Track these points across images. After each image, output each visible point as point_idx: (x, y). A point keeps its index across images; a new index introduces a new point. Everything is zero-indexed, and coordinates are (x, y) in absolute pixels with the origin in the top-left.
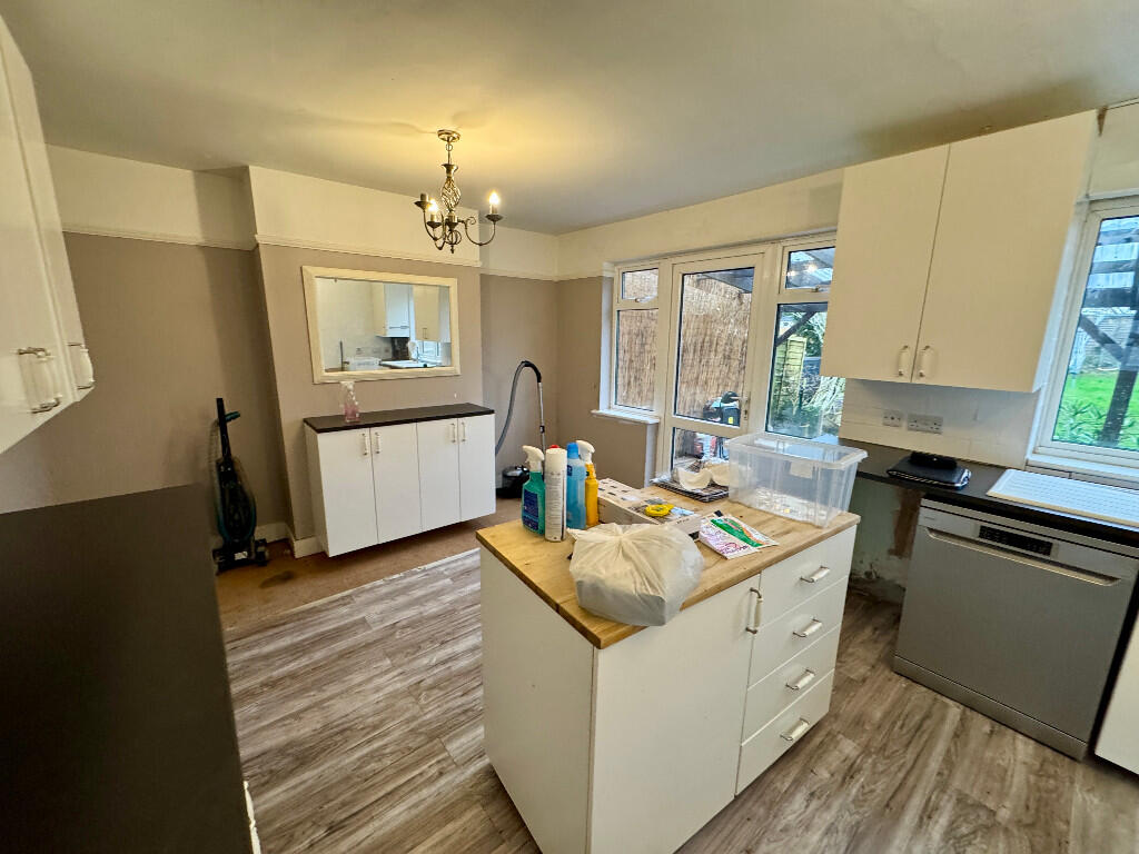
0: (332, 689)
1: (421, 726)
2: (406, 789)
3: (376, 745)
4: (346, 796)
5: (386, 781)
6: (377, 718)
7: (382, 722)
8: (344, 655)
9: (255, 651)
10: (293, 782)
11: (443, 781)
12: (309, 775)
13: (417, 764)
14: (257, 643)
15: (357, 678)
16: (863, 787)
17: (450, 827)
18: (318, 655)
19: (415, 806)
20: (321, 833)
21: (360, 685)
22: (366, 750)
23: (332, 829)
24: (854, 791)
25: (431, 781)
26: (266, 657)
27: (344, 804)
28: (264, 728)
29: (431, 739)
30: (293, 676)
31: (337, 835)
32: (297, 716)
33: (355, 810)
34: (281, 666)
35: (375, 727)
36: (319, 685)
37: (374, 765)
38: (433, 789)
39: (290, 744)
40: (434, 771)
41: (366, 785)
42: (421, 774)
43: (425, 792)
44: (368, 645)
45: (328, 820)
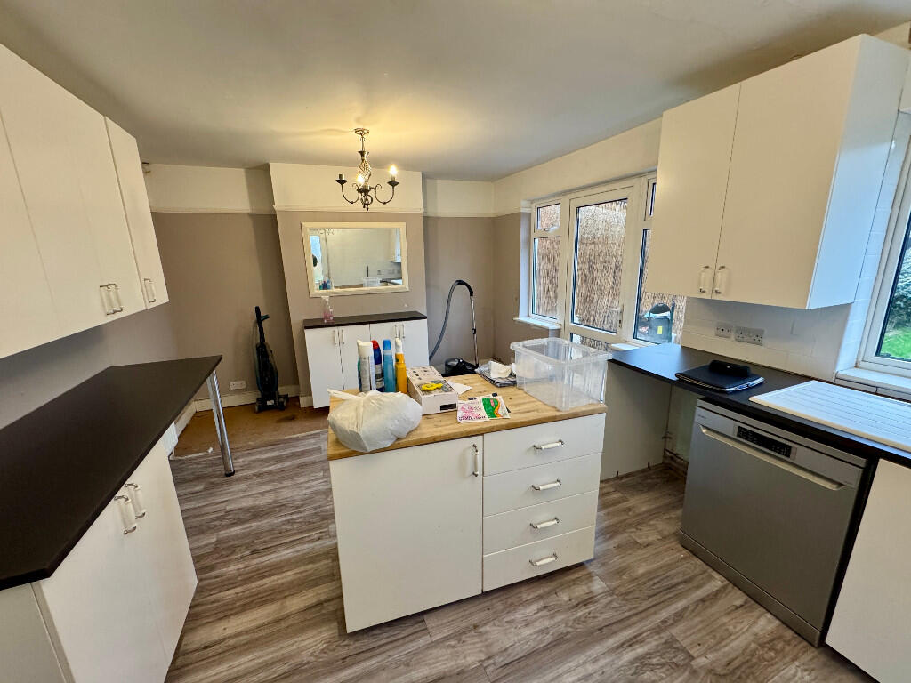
0: (285, 483)
1: (322, 512)
2: (298, 542)
3: (294, 516)
4: (267, 539)
5: (290, 536)
6: (302, 503)
7: (302, 506)
8: (301, 466)
9: (258, 457)
10: (248, 525)
11: (318, 543)
12: (254, 524)
13: (309, 531)
14: (260, 453)
15: (301, 479)
16: (589, 613)
17: (310, 566)
18: (287, 464)
19: (298, 551)
20: (248, 553)
21: (302, 483)
22: (289, 518)
23: (253, 553)
24: (579, 614)
25: (313, 541)
26: (262, 460)
27: (265, 542)
28: (245, 497)
29: (323, 519)
30: (270, 473)
31: (255, 555)
32: (263, 494)
33: (269, 546)
34: (267, 466)
35: (297, 507)
36: (280, 480)
37: (288, 527)
38: (312, 545)
39: (253, 508)
40: (316, 536)
41: (280, 535)
42: (309, 536)
43: (306, 546)
44: (315, 463)
45: (253, 548)
